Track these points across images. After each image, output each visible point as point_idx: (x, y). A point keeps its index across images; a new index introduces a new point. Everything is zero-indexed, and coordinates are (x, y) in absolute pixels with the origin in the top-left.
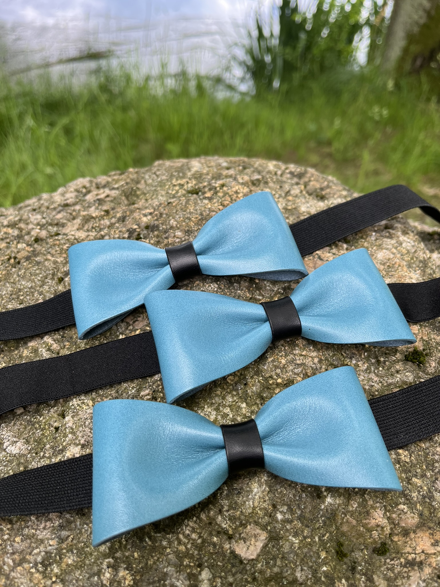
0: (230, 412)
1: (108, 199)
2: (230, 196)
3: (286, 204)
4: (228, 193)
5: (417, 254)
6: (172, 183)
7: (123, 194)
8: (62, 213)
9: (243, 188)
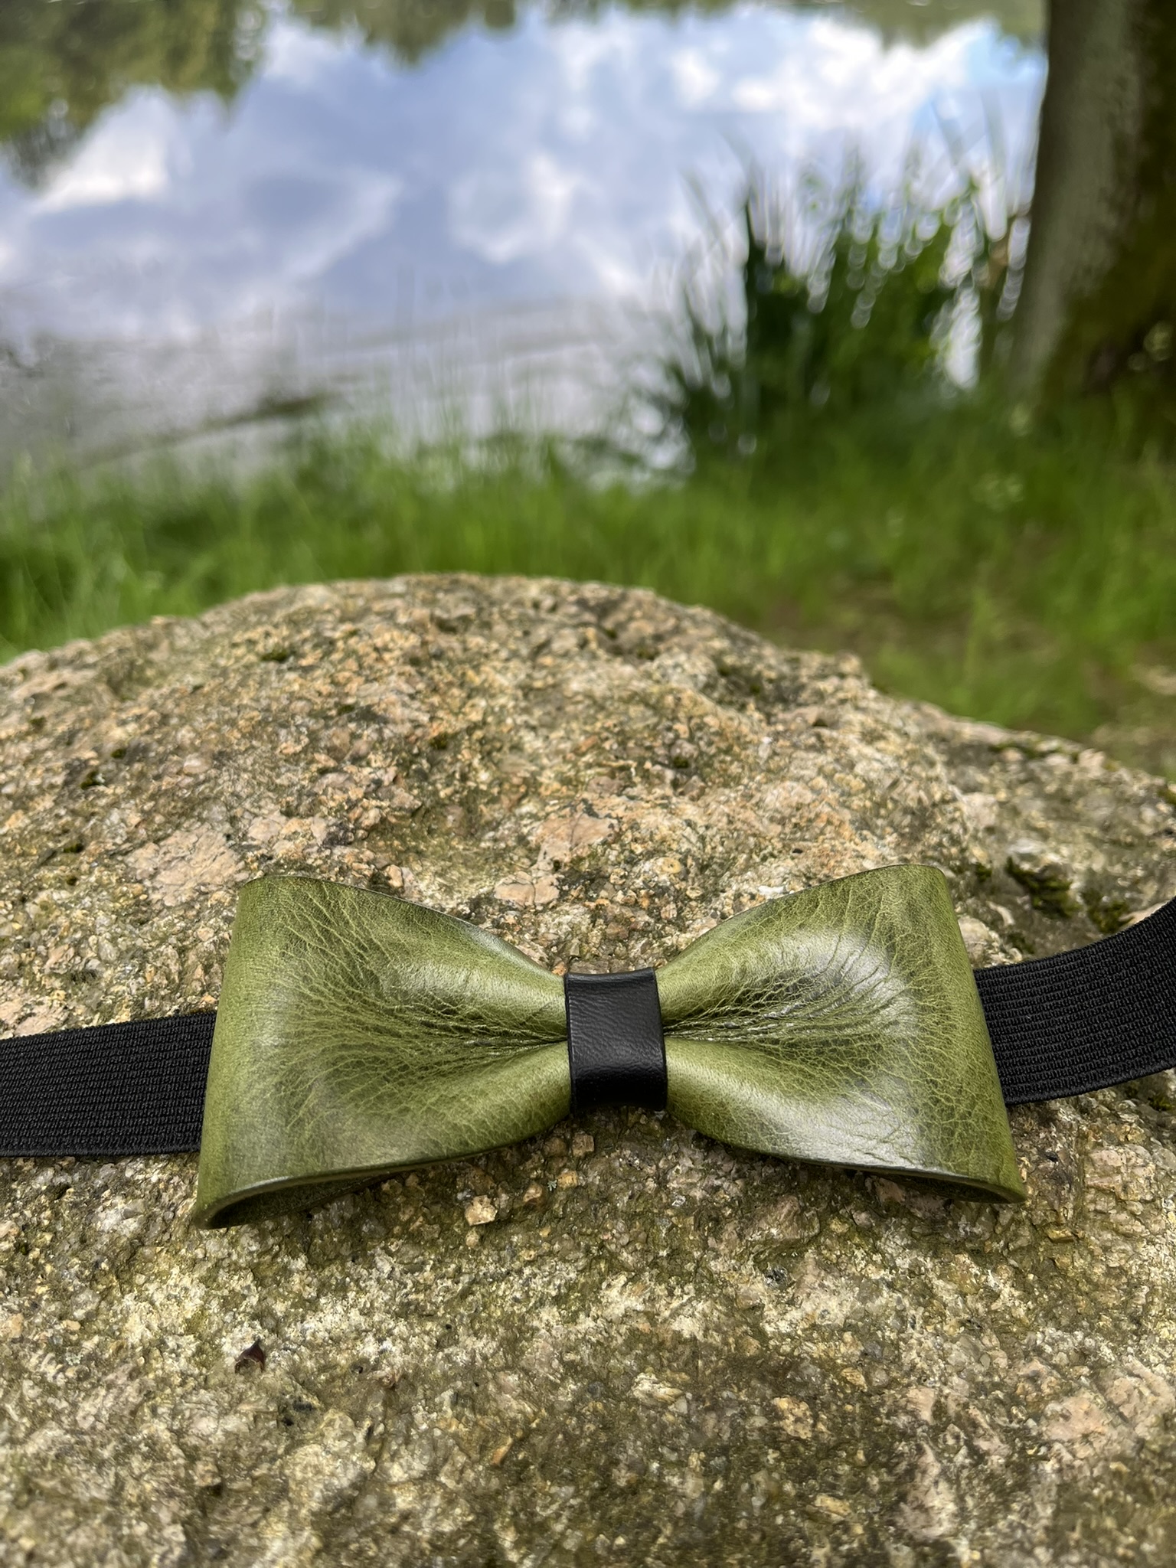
0: (253, 1288)
1: (62, 693)
2: (360, 660)
3: (529, 676)
4: (355, 652)
5: (899, 790)
6: (232, 641)
7: (105, 679)
9: (407, 638)
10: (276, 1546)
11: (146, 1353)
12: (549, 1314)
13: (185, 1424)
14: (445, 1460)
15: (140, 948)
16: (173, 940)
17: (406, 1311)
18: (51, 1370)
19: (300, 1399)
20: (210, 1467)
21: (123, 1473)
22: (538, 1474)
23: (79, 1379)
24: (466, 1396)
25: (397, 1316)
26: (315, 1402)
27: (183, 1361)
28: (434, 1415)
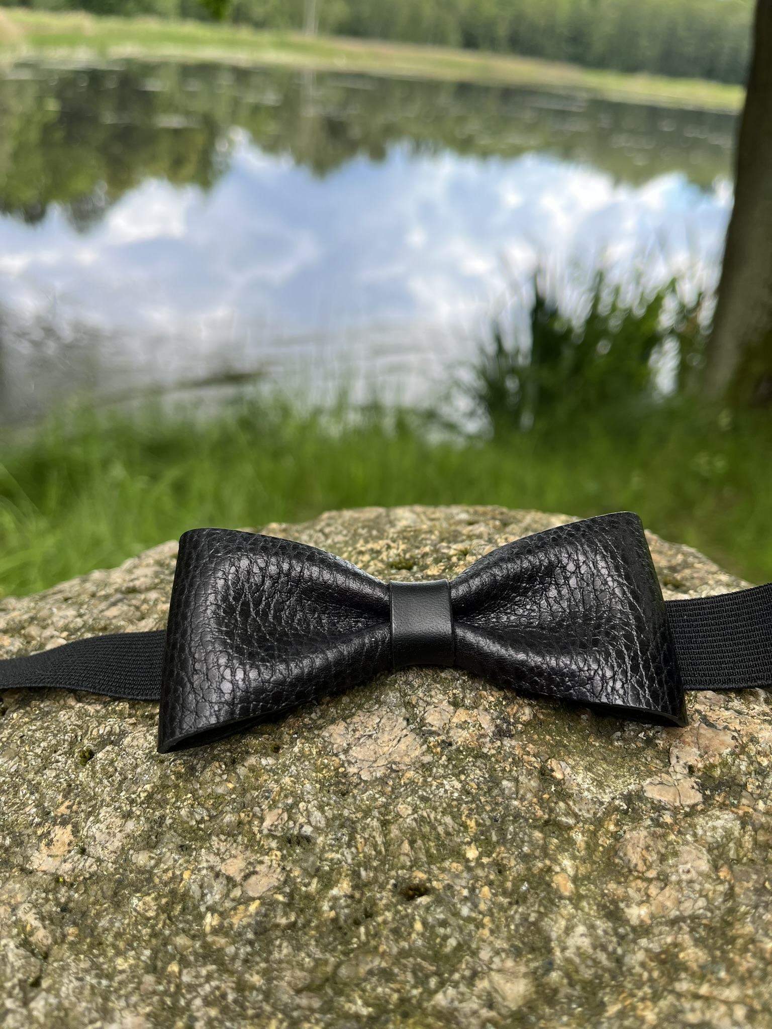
6: (355, 549)
8: (120, 604)
15: (348, 819)
16: (376, 813)
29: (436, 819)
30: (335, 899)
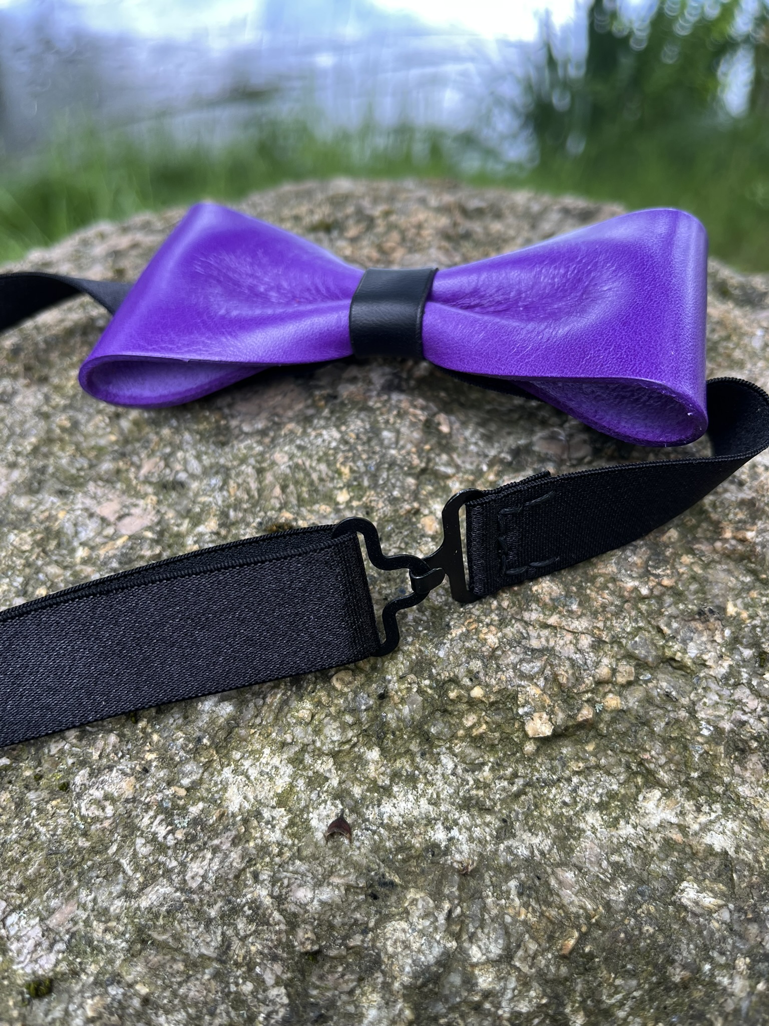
10: (372, 1014)
11: (246, 821)
12: (593, 818)
13: (284, 891)
14: (519, 946)
15: (223, 466)
16: (252, 461)
17: (467, 804)
18: (162, 831)
19: (383, 876)
20: (309, 935)
21: (230, 932)
22: (603, 967)
23: (187, 841)
24: (529, 888)
25: (461, 808)
26: (397, 880)
27: (278, 832)
28: (503, 901)
29: (311, 467)
30: (201, 535)
